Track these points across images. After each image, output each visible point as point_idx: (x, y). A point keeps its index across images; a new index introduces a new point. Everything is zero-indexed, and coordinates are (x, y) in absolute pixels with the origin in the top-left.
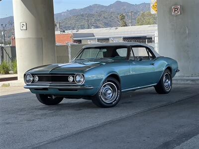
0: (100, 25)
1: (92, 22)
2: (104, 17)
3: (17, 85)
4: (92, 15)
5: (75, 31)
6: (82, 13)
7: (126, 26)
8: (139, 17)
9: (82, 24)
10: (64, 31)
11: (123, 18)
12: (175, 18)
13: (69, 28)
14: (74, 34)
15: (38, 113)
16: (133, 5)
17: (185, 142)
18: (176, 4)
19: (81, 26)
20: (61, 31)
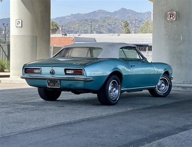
0: (104, 31)
1: (96, 28)
2: (108, 23)
3: (9, 82)
4: (96, 21)
5: (76, 35)
6: (86, 18)
7: (129, 33)
8: (143, 25)
9: (85, 29)
10: (66, 35)
11: (127, 25)
12: (170, 24)
13: (71, 32)
14: (75, 38)
15: (20, 107)
16: (138, 13)
17: (157, 141)
18: (172, 10)
19: (85, 30)
20: (63, 34)
